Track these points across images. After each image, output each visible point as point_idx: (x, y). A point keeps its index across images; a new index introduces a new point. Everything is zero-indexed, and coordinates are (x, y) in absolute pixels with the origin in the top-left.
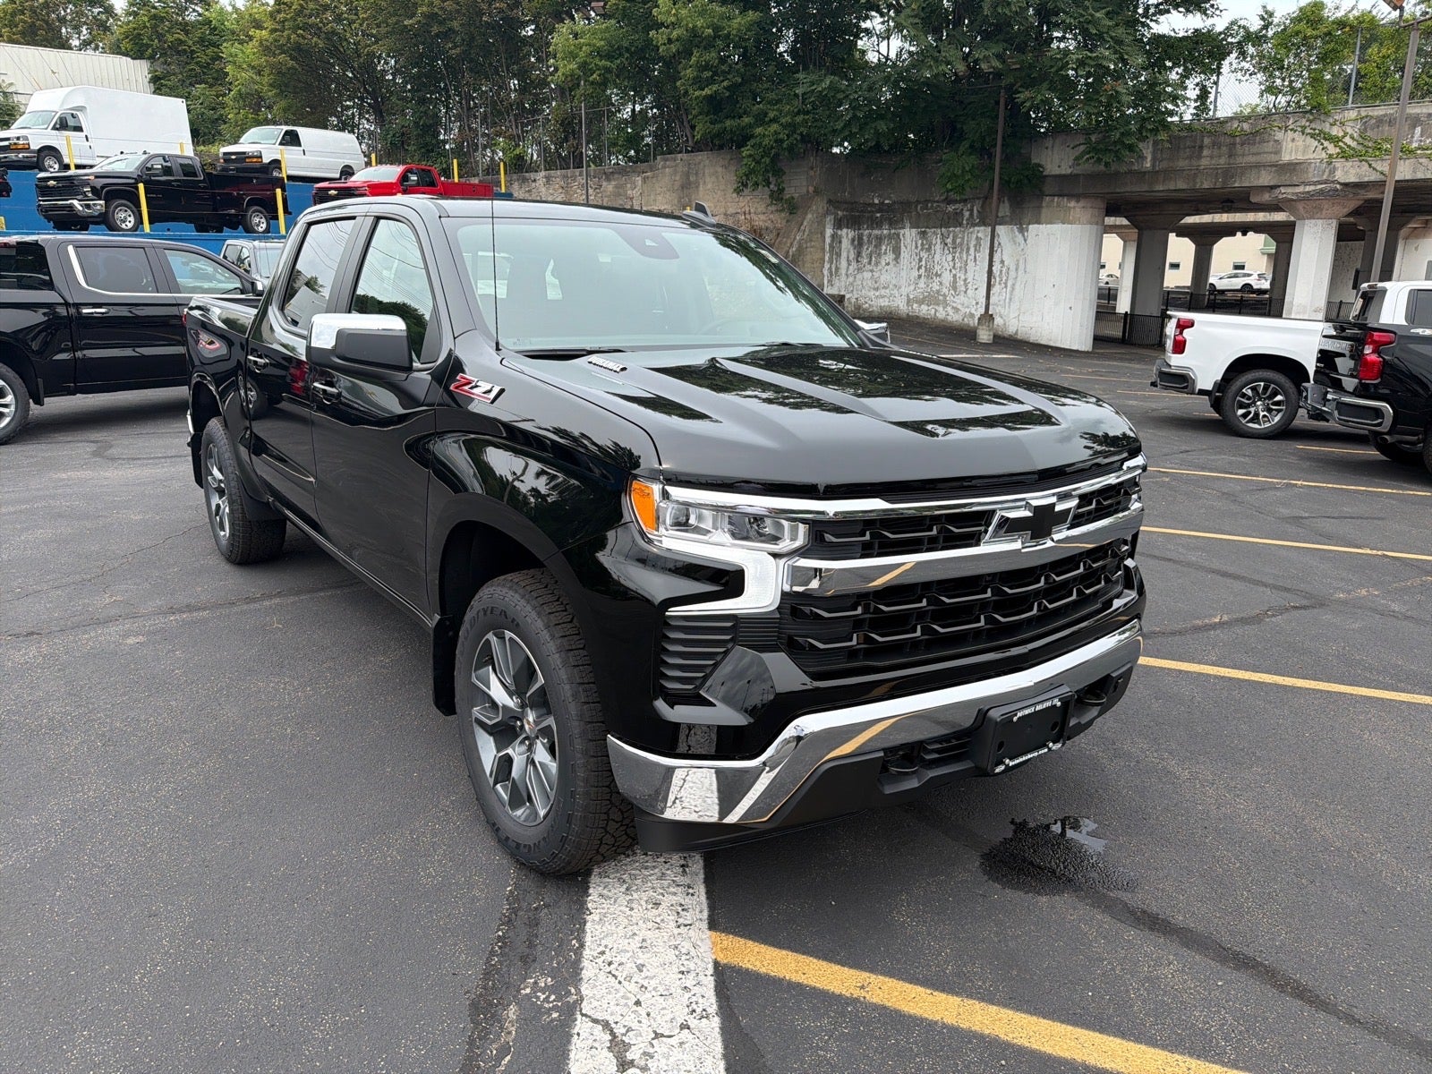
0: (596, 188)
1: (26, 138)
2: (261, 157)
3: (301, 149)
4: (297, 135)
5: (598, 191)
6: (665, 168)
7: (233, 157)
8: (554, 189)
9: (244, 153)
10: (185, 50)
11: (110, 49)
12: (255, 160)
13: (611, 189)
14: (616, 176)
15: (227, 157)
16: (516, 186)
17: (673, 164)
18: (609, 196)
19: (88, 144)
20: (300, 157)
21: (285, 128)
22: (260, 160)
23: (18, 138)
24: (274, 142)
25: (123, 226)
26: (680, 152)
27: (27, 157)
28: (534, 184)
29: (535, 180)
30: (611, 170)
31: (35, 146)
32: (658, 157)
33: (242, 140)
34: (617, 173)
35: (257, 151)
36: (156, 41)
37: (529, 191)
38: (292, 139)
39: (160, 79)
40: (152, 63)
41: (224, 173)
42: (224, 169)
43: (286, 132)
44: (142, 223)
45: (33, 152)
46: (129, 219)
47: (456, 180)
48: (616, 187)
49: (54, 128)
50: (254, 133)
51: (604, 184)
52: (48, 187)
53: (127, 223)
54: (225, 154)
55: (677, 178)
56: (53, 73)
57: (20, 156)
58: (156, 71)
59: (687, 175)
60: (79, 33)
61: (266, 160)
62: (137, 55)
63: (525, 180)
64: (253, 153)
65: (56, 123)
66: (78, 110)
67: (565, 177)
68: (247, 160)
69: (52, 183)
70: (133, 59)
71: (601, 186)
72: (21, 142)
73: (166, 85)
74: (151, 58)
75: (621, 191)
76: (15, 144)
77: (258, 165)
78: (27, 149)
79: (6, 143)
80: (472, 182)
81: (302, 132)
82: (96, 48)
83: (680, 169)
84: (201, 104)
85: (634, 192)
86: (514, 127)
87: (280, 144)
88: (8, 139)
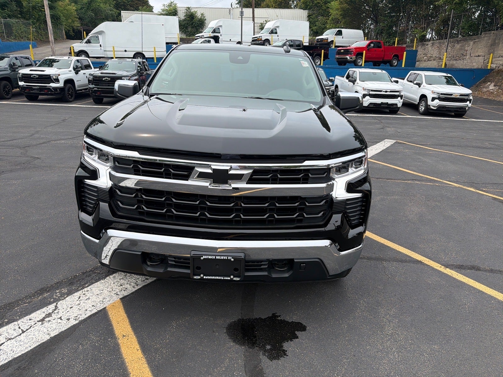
0: (452, 47)
1: (261, 37)
2: (328, 40)
3: (342, 36)
4: (342, 31)
5: (453, 48)
6: (485, 37)
7: (319, 40)
8: (434, 48)
9: (323, 39)
10: (319, 5)
11: (299, 7)
12: (326, 41)
13: (458, 47)
14: (462, 41)
15: (317, 40)
16: (420, 47)
17: (489, 35)
18: (457, 50)
19: (278, 38)
20: (341, 39)
21: (338, 29)
22: (327, 41)
23: (259, 37)
24: (333, 34)
26: (494, 30)
27: (261, 42)
28: (427, 46)
29: (427, 45)
30: (460, 39)
31: (263, 39)
32: (483, 33)
33: (323, 35)
34: (462, 40)
35: (327, 38)
36: (311, 3)
37: (425, 49)
38: (339, 33)
39: (310, 16)
40: (309, 11)
41: (316, 46)
42: (316, 44)
43: (338, 30)
45: (262, 41)
47: (396, 46)
48: (461, 46)
49: (269, 33)
50: (328, 32)
51: (456, 45)
54: (317, 39)
55: (490, 41)
56: (277, 16)
57: (259, 42)
58: (309, 13)
59: (495, 40)
60: (294, 3)
61: (329, 41)
62: (304, 9)
63: (423, 45)
64: (325, 38)
65: (270, 32)
66: (277, 27)
67: (440, 43)
68: (323, 41)
70: (304, 10)
71: (454, 46)
72: (260, 38)
73: (311, 18)
74: (309, 9)
75: (463, 48)
76: (259, 39)
77: (326, 43)
78: (261, 40)
79: (256, 39)
80: (403, 46)
81: (344, 30)
82: (297, 8)
83: (492, 37)
84: (320, 23)
85: (468, 48)
86: (423, 24)
87: (335, 35)
88: (257, 37)
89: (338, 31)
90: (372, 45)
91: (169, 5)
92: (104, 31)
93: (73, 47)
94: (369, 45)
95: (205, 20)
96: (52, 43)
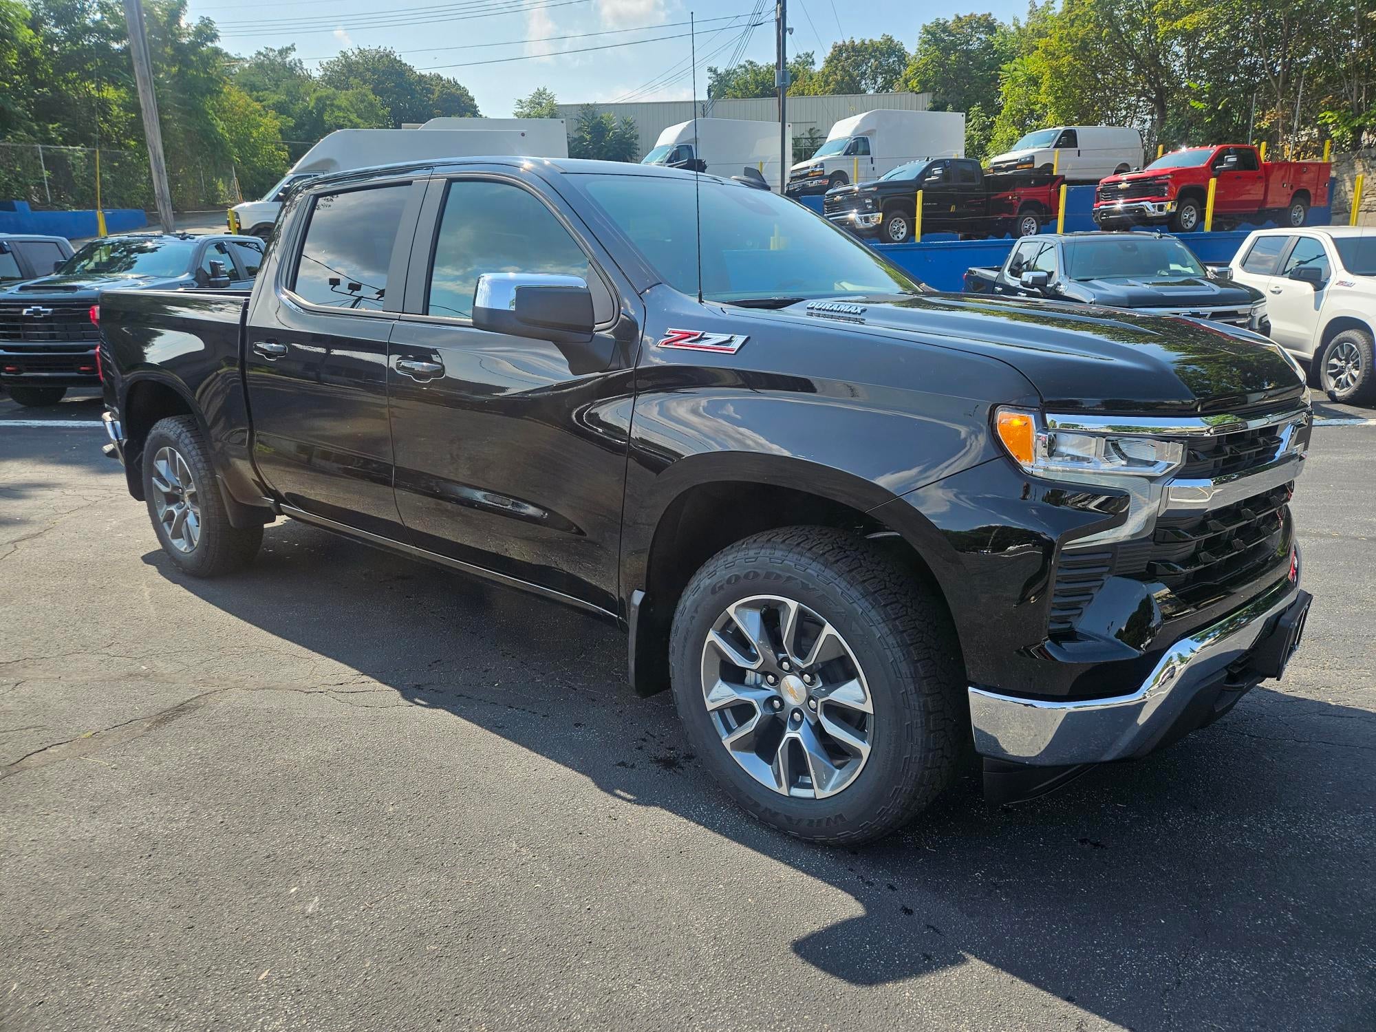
1: (822, 167)
2: (1032, 162)
4: (1075, 134)
7: (1004, 166)
9: (1016, 160)
12: (1026, 166)
15: (997, 167)
19: (872, 166)
20: (1074, 158)
22: (1031, 166)
23: (815, 167)
24: (1049, 144)
25: (896, 238)
31: (829, 171)
33: (1013, 149)
35: (1026, 158)
38: (1071, 139)
40: (933, 96)
43: (1061, 132)
44: (914, 234)
45: (827, 177)
46: (902, 230)
49: (846, 154)
52: (837, 202)
53: (900, 235)
57: (814, 181)
61: (1038, 165)
64: (1023, 159)
65: (848, 149)
66: (865, 136)
68: (1021, 167)
69: (839, 198)
70: (917, 93)
72: (817, 170)
74: (934, 91)
76: (812, 172)
77: (1030, 171)
78: (821, 172)
81: (1082, 131)
86: (1354, 93)
87: (1055, 147)
88: (808, 168)
89: (1065, 133)
90: (1230, 160)
91: (531, 102)
92: (335, 158)
93: (237, 214)
94: (1219, 158)
95: (637, 137)
96: (161, 203)
